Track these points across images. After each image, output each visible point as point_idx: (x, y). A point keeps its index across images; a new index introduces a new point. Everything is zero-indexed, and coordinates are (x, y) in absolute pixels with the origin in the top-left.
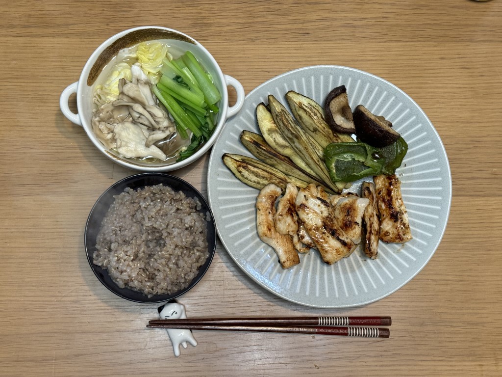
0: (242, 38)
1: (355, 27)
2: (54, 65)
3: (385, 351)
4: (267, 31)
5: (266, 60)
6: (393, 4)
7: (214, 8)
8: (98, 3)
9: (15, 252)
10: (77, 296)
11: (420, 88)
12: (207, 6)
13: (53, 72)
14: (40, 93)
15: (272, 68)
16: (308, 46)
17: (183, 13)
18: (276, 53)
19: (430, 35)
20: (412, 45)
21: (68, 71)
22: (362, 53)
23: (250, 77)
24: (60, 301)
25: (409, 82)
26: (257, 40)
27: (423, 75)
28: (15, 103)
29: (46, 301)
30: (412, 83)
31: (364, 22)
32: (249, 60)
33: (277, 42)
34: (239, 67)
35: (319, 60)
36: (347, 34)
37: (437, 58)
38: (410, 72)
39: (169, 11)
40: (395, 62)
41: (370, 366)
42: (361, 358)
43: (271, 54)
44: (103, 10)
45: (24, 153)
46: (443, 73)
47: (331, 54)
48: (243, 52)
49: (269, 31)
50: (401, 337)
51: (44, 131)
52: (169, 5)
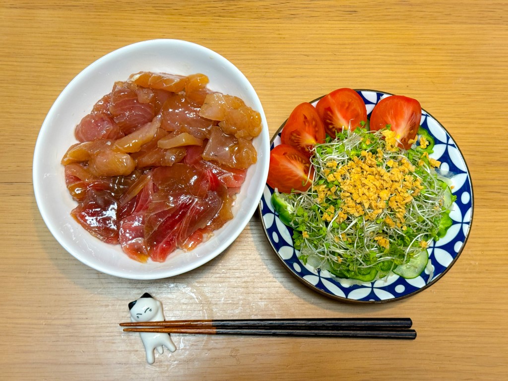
0: (277, 15)
1: (412, 6)
2: (53, 42)
4: (306, 8)
5: (306, 42)
10: (71, 319)
11: (491, 78)
13: (52, 49)
14: (36, 74)
15: (312, 52)
16: (356, 26)
18: (317, 34)
19: (501, 17)
21: (70, 49)
22: (420, 36)
23: (285, 61)
24: (50, 325)
25: (477, 71)
26: (294, 18)
29: (32, 324)
30: (480, 73)
32: (285, 42)
33: (318, 21)
34: (272, 50)
35: (368, 43)
40: (460, 47)
43: (311, 34)
45: (14, 145)
47: (382, 36)
48: (277, 32)
49: (309, 8)
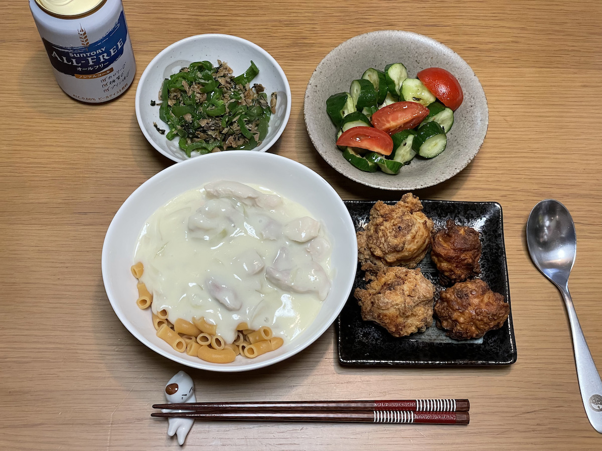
3: (538, 425)
6: (523, 29)
7: (316, 28)
8: (183, 20)
9: (69, 291)
12: (309, 26)
17: (280, 32)
20: (548, 71)
27: (564, 103)
28: (81, 122)
31: (491, 46)
36: (471, 58)
37: (578, 86)
38: (548, 100)
39: (265, 30)
41: (520, 443)
42: (507, 433)
44: (189, 28)
46: (587, 101)
50: (557, 407)
51: (113, 154)
52: (265, 23)
